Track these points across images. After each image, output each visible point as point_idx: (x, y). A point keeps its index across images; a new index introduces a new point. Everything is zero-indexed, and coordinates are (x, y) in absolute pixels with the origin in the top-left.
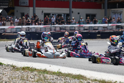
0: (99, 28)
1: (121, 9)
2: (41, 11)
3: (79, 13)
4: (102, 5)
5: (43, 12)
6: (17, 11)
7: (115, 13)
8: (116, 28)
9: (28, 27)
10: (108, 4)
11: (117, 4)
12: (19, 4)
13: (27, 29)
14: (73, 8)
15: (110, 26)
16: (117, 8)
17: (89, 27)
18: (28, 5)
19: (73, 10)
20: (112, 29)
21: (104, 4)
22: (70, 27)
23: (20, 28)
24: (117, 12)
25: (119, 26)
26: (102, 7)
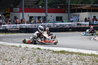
0: (66, 25)
1: (79, 13)
2: (28, 15)
3: (51, 16)
4: (66, 11)
5: (29, 16)
6: (12, 15)
7: (74, 16)
8: (77, 25)
9: (21, 25)
10: (71, 10)
11: (76, 10)
12: (13, 11)
13: (20, 27)
14: (48, 13)
15: (73, 24)
16: (76, 13)
17: (60, 25)
18: (19, 11)
19: (48, 14)
20: (74, 26)
21: (67, 10)
22: (48, 25)
23: (15, 26)
24: (76, 15)
25: (79, 24)
26: (66, 12)
